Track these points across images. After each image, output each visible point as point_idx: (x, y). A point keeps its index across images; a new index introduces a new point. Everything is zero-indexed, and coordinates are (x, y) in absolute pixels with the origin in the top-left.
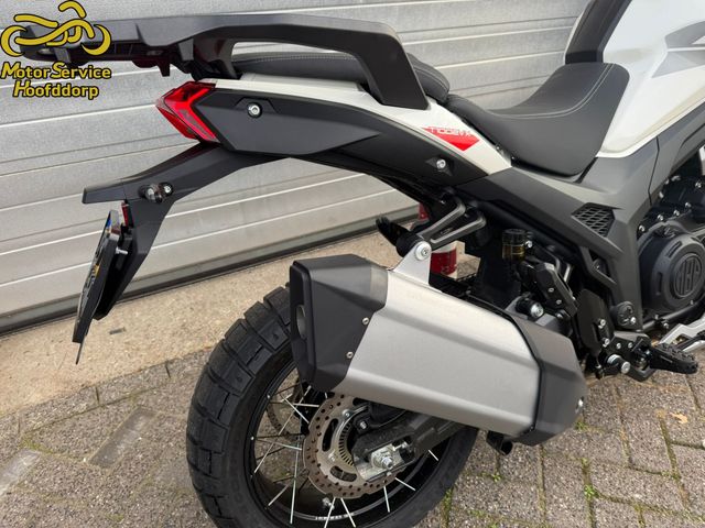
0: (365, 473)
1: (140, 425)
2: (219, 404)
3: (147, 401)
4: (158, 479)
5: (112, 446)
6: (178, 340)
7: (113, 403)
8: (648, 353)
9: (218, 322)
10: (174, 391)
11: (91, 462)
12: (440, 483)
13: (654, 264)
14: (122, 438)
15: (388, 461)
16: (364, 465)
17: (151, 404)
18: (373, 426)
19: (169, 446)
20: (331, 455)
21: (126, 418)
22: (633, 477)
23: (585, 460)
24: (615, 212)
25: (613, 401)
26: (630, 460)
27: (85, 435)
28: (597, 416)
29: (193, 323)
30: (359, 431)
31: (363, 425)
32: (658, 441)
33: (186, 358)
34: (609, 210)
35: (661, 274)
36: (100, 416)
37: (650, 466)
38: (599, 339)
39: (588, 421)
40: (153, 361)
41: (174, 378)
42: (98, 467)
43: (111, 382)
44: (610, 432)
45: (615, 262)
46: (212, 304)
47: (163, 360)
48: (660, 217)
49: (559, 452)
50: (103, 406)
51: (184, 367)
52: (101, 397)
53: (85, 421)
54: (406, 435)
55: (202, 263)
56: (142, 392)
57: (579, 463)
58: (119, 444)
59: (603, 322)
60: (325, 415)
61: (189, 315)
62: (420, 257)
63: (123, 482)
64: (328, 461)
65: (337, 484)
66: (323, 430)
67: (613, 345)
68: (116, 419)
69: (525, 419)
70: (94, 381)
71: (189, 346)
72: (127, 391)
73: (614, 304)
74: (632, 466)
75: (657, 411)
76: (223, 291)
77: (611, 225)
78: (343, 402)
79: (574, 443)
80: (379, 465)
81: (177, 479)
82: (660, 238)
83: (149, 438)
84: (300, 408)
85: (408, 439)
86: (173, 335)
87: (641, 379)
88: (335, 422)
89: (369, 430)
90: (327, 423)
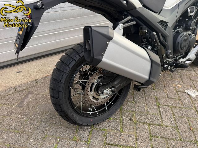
0: (102, 96)
1: (30, 96)
2: (60, 77)
3: (31, 90)
4: (38, 109)
5: (22, 102)
6: (38, 74)
7: (21, 91)
8: (175, 64)
9: (50, 69)
10: (39, 87)
11: (16, 107)
12: (120, 102)
13: (176, 40)
14: (25, 100)
15: (108, 92)
16: (102, 94)
17: (32, 91)
18: (104, 84)
19: (40, 101)
20: (92, 93)
21: (25, 95)
22: (169, 100)
23: (156, 97)
24: (168, 23)
25: (162, 83)
26: (168, 96)
27: (13, 100)
28: (158, 87)
29: (42, 69)
30: (100, 86)
31: (101, 84)
32: (174, 91)
33: (42, 78)
34: (166, 23)
35: (178, 43)
36: (17, 95)
37: (173, 97)
38: (163, 60)
39: (156, 88)
40: (31, 80)
41: (39, 84)
42: (18, 108)
43: (19, 86)
44: (162, 90)
45: (167, 38)
46: (47, 64)
47: (34, 79)
48: (178, 28)
49: (149, 95)
50: (17, 92)
51: (41, 81)
52: (16, 90)
53: (12, 96)
54: (113, 85)
55: (43, 52)
56: (29, 88)
57: (155, 98)
58: (24, 101)
59: (164, 55)
60: (90, 81)
61: (41, 67)
62: (121, 28)
63: (27, 111)
64: (91, 95)
65: (94, 101)
66: (90, 86)
67: (166, 62)
68: (22, 95)
69: (147, 77)
70: (13, 86)
71: (42, 75)
72: (25, 88)
73: (167, 51)
74: (168, 97)
75: (173, 85)
76: (50, 60)
77: (167, 27)
78: (95, 78)
79: (153, 93)
80: (106, 94)
81: (43, 109)
82: (178, 33)
83: (33, 99)
84: (82, 81)
85: (113, 87)
86: (37, 72)
87: (172, 72)
88: (93, 84)
89: (103, 85)
90: (91, 84)
